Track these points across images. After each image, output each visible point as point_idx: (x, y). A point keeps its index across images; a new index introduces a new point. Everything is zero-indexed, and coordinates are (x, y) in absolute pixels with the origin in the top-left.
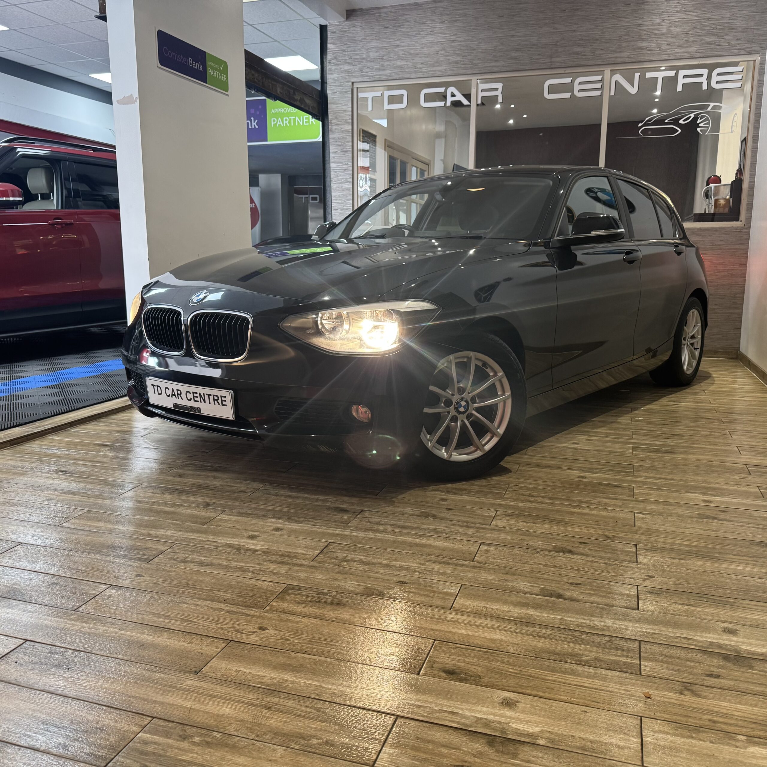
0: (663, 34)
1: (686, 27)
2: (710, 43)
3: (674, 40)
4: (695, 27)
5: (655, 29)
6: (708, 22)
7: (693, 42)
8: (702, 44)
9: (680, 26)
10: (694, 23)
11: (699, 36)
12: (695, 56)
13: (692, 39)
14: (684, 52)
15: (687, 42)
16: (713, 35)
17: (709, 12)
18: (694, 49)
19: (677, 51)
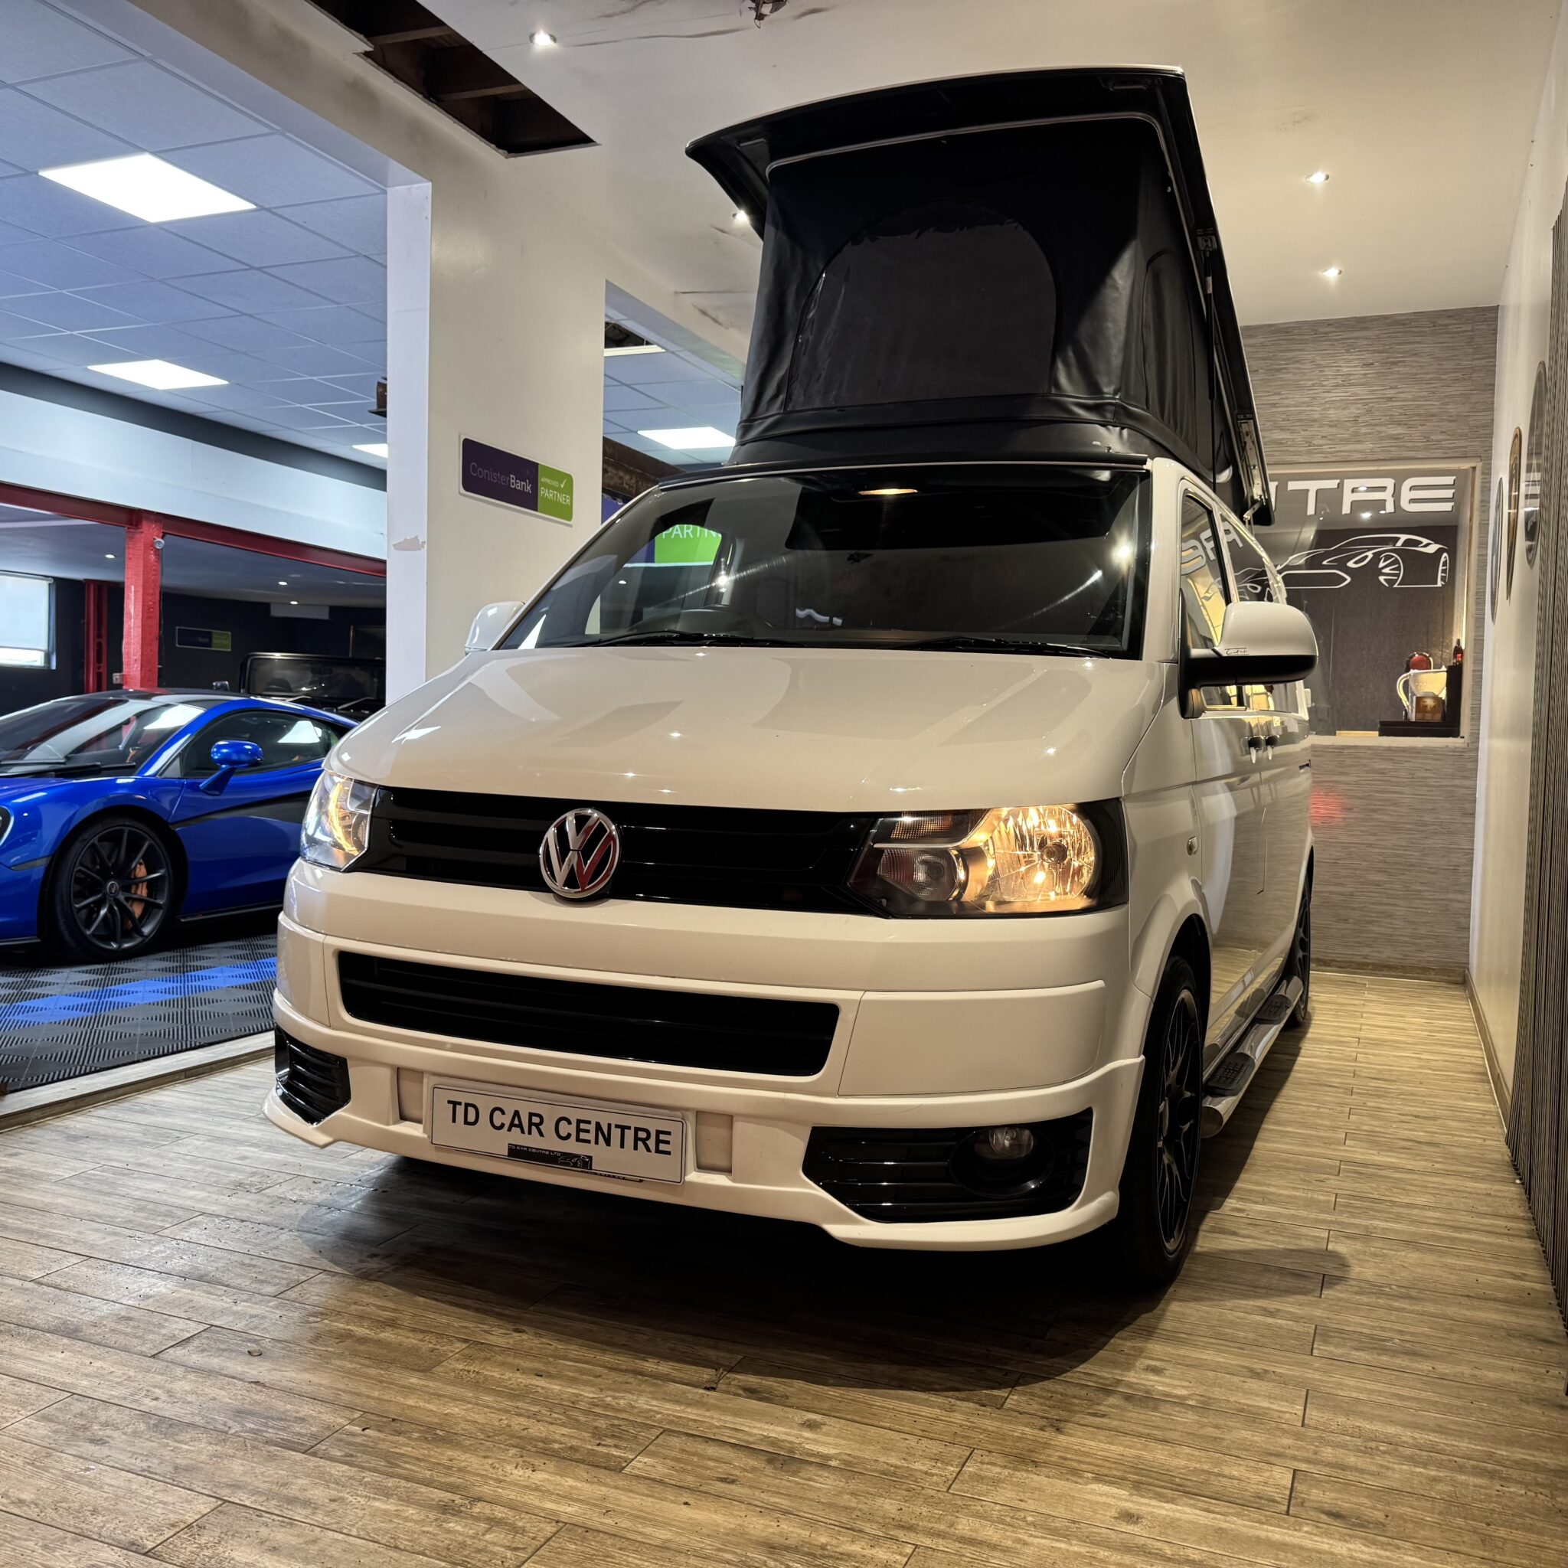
0: (1315, 421)
1: (1354, 410)
2: (1396, 438)
3: (1333, 430)
4: (1369, 412)
5: (1300, 412)
6: (1390, 404)
7: (1366, 434)
8: (1382, 439)
9: (1344, 409)
10: (1366, 404)
11: (1375, 425)
12: (1370, 457)
13: (1364, 430)
14: (1350, 451)
15: (1356, 434)
16: (1399, 423)
17: (1391, 388)
18: (1368, 446)
19: (1339, 448)
